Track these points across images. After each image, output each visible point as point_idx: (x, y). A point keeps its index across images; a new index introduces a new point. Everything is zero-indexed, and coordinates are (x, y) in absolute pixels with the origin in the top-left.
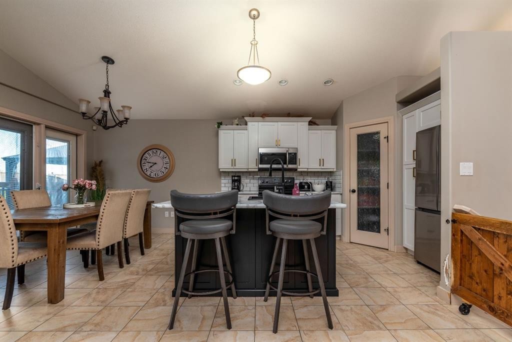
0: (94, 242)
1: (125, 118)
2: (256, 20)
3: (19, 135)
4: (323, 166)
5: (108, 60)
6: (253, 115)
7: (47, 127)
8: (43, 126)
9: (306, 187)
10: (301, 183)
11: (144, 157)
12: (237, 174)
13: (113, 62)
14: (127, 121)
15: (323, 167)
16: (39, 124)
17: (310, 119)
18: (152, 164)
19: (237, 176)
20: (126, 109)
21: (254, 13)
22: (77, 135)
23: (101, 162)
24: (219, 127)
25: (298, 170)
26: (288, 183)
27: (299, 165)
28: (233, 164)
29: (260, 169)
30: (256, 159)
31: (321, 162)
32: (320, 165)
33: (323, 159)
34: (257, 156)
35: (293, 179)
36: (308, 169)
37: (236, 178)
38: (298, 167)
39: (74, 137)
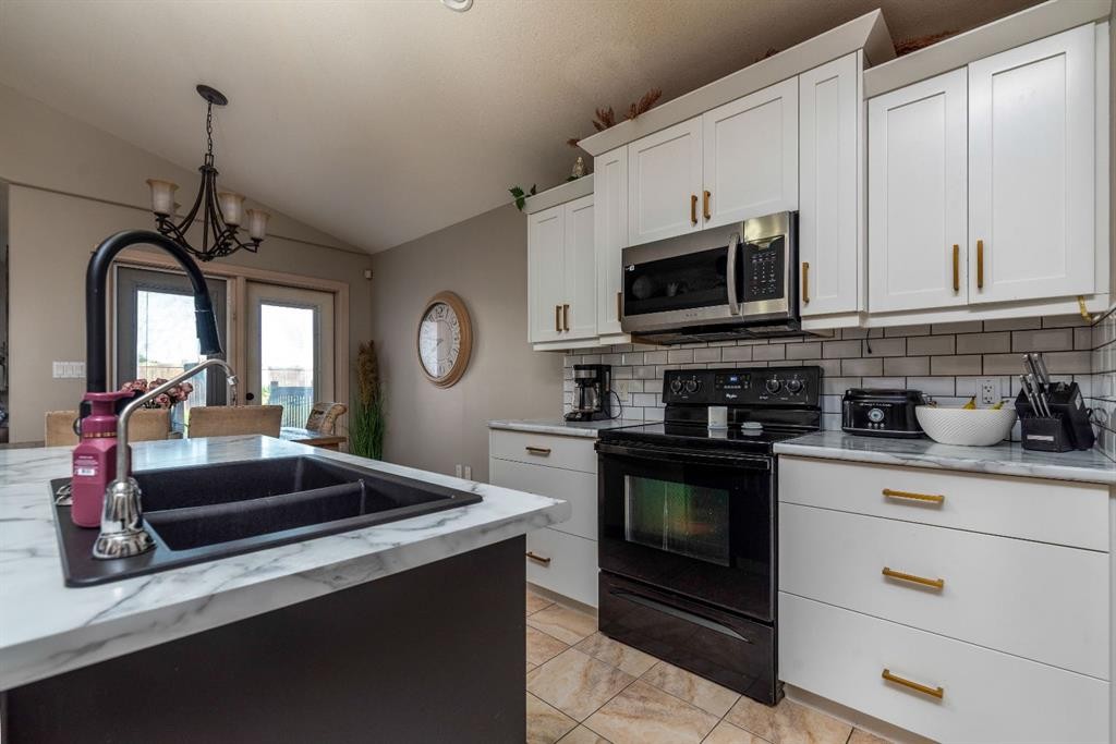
1: (252, 239)
4: (980, 286)
5: (212, 96)
7: (251, 281)
8: (241, 281)
9: (876, 415)
10: (851, 396)
11: (423, 328)
12: (596, 360)
13: (223, 97)
14: (257, 246)
15: (976, 298)
16: (235, 277)
18: (436, 343)
19: (589, 367)
22: (334, 293)
24: (521, 206)
25: (806, 326)
26: (787, 395)
27: (807, 301)
28: (562, 326)
29: (638, 336)
30: (620, 294)
31: (970, 263)
32: (956, 289)
33: (980, 246)
34: (617, 286)
35: (813, 377)
36: (864, 315)
37: (583, 374)
38: (803, 312)
39: (330, 297)
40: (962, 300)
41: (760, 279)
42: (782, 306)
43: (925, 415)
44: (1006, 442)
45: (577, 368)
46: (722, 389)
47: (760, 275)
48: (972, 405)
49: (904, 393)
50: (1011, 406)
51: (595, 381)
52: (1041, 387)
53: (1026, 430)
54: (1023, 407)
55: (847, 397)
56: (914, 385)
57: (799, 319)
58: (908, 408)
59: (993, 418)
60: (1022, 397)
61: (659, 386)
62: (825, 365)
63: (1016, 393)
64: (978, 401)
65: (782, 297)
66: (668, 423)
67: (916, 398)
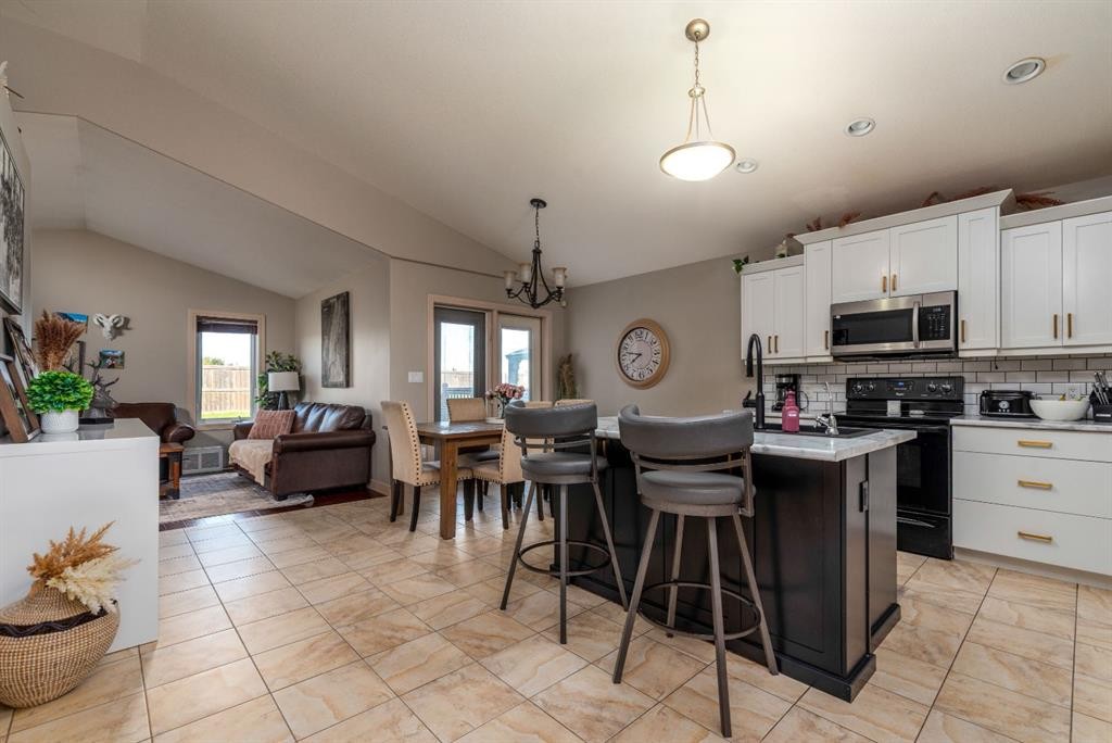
0: (497, 472)
2: (700, 44)
3: (473, 327)
4: (1070, 336)
5: (538, 203)
6: (817, 225)
7: (500, 313)
8: (495, 313)
9: (1004, 405)
10: (987, 394)
11: (624, 345)
12: (792, 371)
13: (545, 204)
15: (1067, 342)
16: (491, 311)
17: (1004, 194)
18: (635, 356)
19: (788, 376)
20: (557, 272)
21: (700, 27)
22: (541, 318)
23: (570, 356)
24: (739, 269)
25: (961, 354)
26: (941, 393)
27: (963, 341)
28: (773, 349)
29: (837, 358)
30: (827, 332)
31: (1063, 324)
32: (1056, 336)
33: (1070, 315)
34: (827, 326)
35: (959, 382)
36: (999, 350)
37: (784, 380)
38: (961, 346)
39: (538, 322)
40: (1058, 343)
41: (933, 329)
42: (948, 344)
43: (1035, 405)
44: (1084, 419)
45: (781, 376)
46: (892, 389)
47: (934, 326)
48: (1063, 399)
49: (1021, 392)
50: (1087, 399)
51: (792, 384)
52: (1104, 390)
53: (1095, 412)
54: (1094, 399)
55: (984, 394)
56: (1026, 387)
57: (957, 350)
58: (1024, 402)
59: (1076, 406)
60: (1093, 394)
61: (843, 389)
62: (966, 375)
63: (1090, 392)
64: (1067, 397)
65: (949, 338)
66: (847, 411)
67: (1028, 396)
